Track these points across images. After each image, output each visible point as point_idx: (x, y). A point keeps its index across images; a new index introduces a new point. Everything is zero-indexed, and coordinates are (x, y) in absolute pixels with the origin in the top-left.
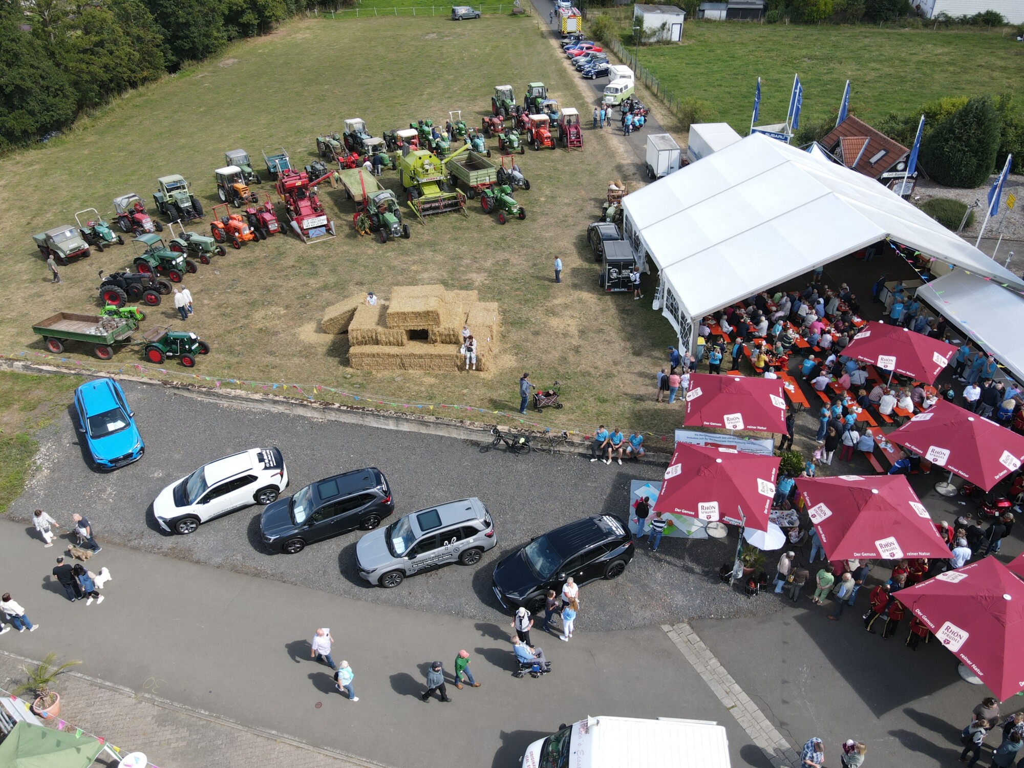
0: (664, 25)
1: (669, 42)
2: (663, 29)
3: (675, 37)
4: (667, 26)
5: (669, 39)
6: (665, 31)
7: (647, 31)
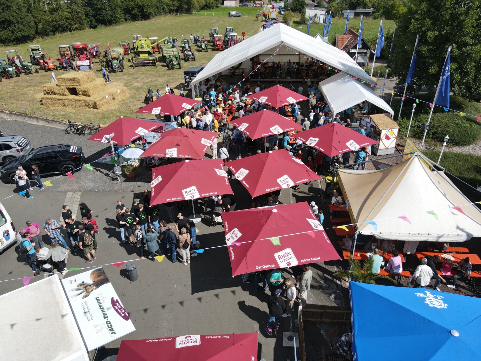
0: (316, 15)
1: (318, 23)
2: (315, 17)
3: (321, 21)
4: (317, 16)
5: (318, 22)
6: (316, 18)
7: (307, 17)
